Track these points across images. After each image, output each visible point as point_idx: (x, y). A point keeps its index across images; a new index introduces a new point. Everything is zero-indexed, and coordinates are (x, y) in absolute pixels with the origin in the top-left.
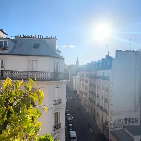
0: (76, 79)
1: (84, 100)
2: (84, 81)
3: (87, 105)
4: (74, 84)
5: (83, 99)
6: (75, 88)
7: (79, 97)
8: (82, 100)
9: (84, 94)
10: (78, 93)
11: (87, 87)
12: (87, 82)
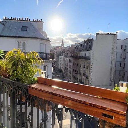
0: (61, 59)
1: (68, 78)
2: (69, 61)
7: (64, 75)
9: (68, 72)
10: (63, 71)
11: (71, 66)
12: (71, 62)
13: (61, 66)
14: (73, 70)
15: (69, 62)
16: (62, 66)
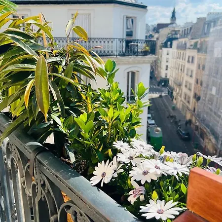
0: (168, 56)
1: (183, 99)
2: (187, 59)
3: (188, 108)
4: (164, 67)
5: (181, 96)
6: (166, 74)
7: (172, 93)
8: (179, 97)
9: (183, 87)
10: (171, 83)
11: (192, 71)
12: (192, 62)
13: (166, 72)
14: (197, 82)
15: (188, 61)
16: (169, 72)
